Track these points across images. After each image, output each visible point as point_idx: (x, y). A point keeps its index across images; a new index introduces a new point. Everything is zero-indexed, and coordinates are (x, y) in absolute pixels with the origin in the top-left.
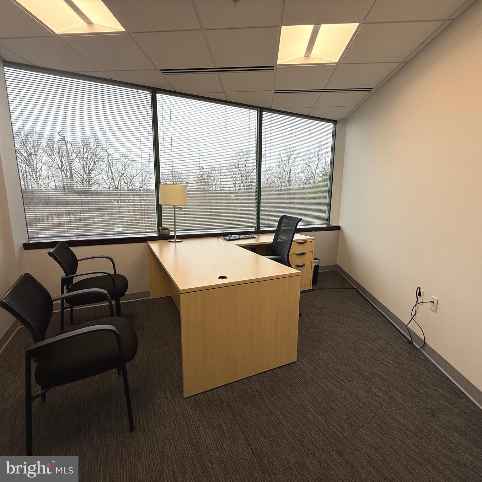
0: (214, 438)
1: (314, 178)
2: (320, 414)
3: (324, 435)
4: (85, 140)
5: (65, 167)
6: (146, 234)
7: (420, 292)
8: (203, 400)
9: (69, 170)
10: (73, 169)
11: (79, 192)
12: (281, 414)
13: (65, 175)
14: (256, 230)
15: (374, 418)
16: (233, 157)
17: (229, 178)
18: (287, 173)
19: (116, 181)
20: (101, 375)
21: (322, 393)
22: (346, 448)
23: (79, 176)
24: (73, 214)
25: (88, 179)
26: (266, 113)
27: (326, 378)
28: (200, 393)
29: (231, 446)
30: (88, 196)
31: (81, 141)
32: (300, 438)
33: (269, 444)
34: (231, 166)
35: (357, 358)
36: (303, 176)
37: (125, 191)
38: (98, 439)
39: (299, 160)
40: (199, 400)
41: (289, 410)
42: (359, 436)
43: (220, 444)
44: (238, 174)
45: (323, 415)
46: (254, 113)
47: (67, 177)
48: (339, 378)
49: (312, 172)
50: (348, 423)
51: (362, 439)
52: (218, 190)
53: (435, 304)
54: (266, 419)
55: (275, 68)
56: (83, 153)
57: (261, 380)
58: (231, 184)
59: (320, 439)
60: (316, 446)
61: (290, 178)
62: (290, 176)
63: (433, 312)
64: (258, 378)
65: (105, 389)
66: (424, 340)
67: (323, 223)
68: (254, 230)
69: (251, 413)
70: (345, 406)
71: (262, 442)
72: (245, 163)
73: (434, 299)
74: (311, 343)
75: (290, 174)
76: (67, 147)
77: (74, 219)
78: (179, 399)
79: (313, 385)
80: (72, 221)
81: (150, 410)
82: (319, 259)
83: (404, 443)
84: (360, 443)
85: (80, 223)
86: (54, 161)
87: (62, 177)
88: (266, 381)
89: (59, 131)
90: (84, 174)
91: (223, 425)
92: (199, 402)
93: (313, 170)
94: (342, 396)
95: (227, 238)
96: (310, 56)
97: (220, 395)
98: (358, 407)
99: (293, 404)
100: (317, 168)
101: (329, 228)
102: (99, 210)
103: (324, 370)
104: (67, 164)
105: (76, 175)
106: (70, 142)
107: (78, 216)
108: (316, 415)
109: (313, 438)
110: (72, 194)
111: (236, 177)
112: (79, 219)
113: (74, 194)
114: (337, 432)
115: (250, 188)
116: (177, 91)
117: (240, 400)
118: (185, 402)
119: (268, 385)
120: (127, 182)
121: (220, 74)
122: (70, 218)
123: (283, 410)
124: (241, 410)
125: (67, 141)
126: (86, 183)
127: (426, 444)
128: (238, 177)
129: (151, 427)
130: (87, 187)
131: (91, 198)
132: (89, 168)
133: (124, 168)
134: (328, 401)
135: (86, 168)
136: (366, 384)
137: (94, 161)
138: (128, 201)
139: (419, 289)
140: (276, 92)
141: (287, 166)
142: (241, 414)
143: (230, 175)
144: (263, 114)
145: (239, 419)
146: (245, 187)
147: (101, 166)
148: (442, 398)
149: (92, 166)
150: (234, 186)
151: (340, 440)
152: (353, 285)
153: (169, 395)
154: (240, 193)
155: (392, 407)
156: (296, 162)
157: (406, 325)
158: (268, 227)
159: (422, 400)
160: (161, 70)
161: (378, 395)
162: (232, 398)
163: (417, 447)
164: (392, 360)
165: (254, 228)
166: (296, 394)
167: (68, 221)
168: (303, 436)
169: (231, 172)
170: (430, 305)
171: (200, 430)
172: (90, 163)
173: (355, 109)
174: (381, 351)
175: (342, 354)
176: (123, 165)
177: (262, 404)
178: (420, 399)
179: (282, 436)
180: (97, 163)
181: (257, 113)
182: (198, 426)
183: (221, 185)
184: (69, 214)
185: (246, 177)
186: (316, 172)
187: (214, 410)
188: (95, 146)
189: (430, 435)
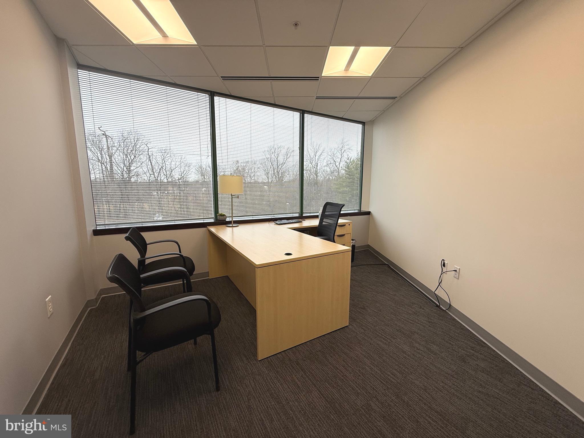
0: (291, 391)
1: (338, 171)
2: (375, 366)
3: (382, 382)
4: (125, 135)
5: (106, 160)
6: (204, 220)
7: (444, 263)
8: (275, 361)
9: (109, 163)
10: (113, 162)
11: (119, 184)
12: (344, 369)
13: (105, 168)
14: (300, 216)
15: (419, 366)
16: (265, 152)
17: (262, 171)
18: (314, 167)
19: (155, 174)
20: (178, 346)
21: (374, 350)
22: (400, 391)
23: (119, 168)
24: (112, 205)
25: (129, 172)
26: (307, 115)
27: (375, 337)
28: (271, 356)
29: (307, 396)
30: (128, 187)
31: (121, 136)
32: (362, 386)
33: (338, 393)
34: (264, 160)
35: (398, 321)
36: (328, 170)
37: (165, 183)
38: (189, 399)
39: (325, 155)
40: (272, 361)
41: (350, 365)
42: (409, 381)
43: (297, 396)
44: (271, 167)
45: (378, 367)
46: (297, 115)
47: (107, 169)
48: (386, 337)
49: (336, 165)
50: (399, 372)
51: (412, 383)
52: (252, 181)
53: (457, 273)
54: (332, 372)
55: (319, 79)
56: (123, 147)
57: (321, 342)
58: (264, 176)
59: (379, 386)
60: (376, 391)
61: (317, 171)
62: (317, 170)
63: (456, 279)
64: (319, 340)
65: (185, 358)
66: (449, 303)
67: (355, 209)
68: (298, 216)
69: (318, 369)
70: (394, 359)
71: (332, 391)
72: (277, 157)
73: (457, 268)
74: (358, 310)
75: (317, 167)
76: (107, 141)
77: (114, 210)
78: (254, 362)
79: (366, 344)
80: (112, 212)
81: (230, 372)
82: (355, 240)
83: (445, 384)
84: (411, 386)
85: (120, 213)
86: (95, 154)
87: (102, 169)
88: (326, 343)
89: (100, 127)
90: (124, 167)
91: (297, 381)
92: (272, 363)
93: (337, 164)
94: (390, 351)
95: (277, 222)
96: (348, 70)
97: (289, 356)
98: (405, 359)
99: (352, 360)
100: (340, 162)
101: (360, 213)
102: (139, 200)
103: (373, 331)
104: (108, 157)
105: (116, 168)
106: (111, 137)
107: (118, 206)
108: (372, 367)
109: (373, 385)
110: (112, 186)
111: (269, 170)
112: (119, 210)
113: (114, 186)
114: (391, 379)
115: (282, 180)
116: (232, 95)
117: (307, 359)
118: (259, 364)
119: (328, 346)
120: (167, 175)
121: (272, 82)
122: (109, 208)
123: (345, 365)
124: (309, 367)
125: (108, 136)
126: (126, 176)
127: (462, 383)
128: (271, 170)
129: (234, 386)
130: (126, 179)
131: (131, 189)
132: (129, 161)
133: (163, 161)
134: (380, 355)
135: (126, 161)
136: (408, 340)
137: (134, 154)
138: (168, 192)
139: (443, 261)
140: (318, 98)
141: (314, 160)
142: (310, 371)
143: (263, 168)
144: (305, 115)
145: (309, 374)
146: (277, 179)
147: (140, 159)
148: (469, 347)
149: (132, 159)
150: (267, 178)
151: (395, 385)
152: (384, 261)
153: (244, 359)
154: (272, 184)
155: (432, 357)
156: (322, 157)
157: (434, 292)
158: (310, 213)
159: (454, 350)
160: (222, 77)
161: (419, 348)
162: (300, 358)
163: (456, 386)
164: (426, 321)
165: (298, 214)
166: (353, 351)
167: (108, 212)
168: (364, 384)
169: (264, 166)
170: (453, 273)
171: (277, 386)
172: (130, 156)
173: (381, 113)
174: (416, 314)
175: (385, 318)
176: (163, 158)
177: (326, 362)
178: (452, 349)
179: (347, 385)
180: (137, 156)
181: (299, 114)
182: (275, 382)
183: (255, 177)
184: (109, 205)
185: (278, 170)
186: (339, 166)
187: (286, 369)
188: (136, 141)
189: (464, 376)
